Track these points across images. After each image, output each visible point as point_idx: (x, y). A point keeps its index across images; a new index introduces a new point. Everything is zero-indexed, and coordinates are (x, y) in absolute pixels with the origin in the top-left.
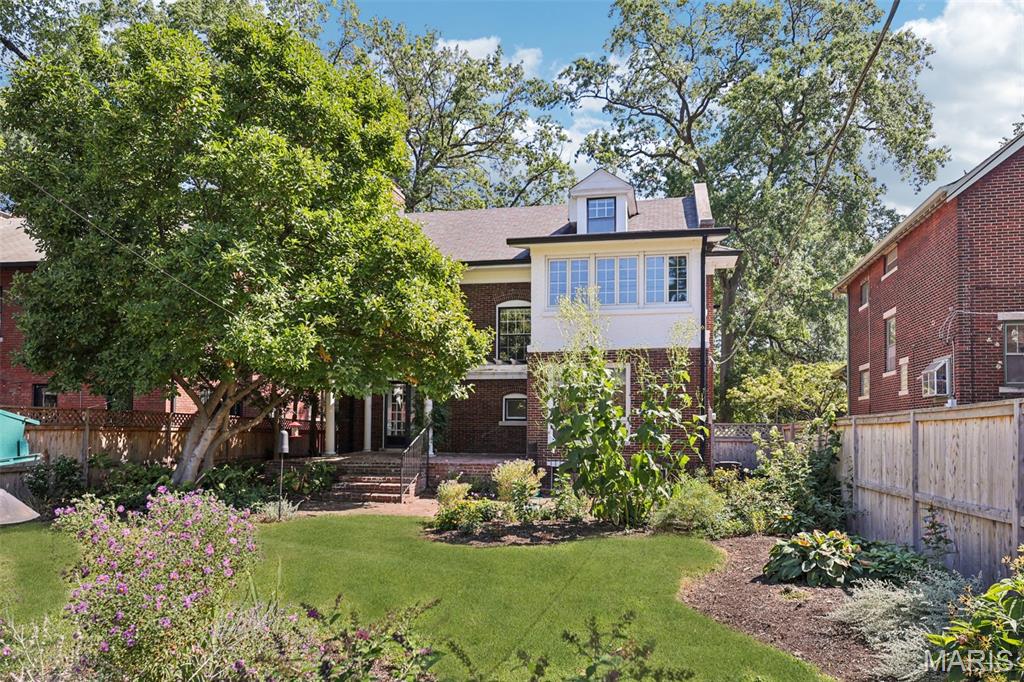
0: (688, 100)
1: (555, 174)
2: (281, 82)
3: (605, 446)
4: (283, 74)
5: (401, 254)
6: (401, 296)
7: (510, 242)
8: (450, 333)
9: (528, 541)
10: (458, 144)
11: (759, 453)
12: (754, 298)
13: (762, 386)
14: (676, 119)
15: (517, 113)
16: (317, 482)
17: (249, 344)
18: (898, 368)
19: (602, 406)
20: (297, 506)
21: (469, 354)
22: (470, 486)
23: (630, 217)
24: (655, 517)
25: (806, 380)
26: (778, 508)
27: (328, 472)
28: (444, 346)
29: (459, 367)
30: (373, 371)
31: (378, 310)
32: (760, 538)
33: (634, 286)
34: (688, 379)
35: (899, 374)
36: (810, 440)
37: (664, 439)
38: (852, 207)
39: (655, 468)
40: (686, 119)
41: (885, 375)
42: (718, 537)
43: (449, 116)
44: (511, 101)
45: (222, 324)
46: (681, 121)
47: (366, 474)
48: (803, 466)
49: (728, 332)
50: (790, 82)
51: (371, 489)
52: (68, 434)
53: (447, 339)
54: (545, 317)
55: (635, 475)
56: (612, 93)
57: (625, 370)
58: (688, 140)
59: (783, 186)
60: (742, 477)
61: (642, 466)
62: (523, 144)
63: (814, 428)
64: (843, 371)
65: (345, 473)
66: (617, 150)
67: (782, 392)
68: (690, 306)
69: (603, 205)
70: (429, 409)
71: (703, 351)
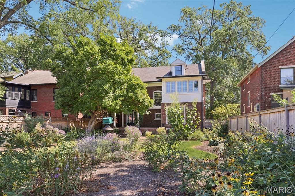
0: (201, 35)
1: (166, 54)
2: (112, 50)
3: (179, 124)
4: (112, 48)
5: (136, 84)
6: (136, 93)
7: (157, 78)
8: (145, 100)
10: (140, 47)
13: (220, 110)
15: (155, 39)
18: (250, 105)
19: (179, 116)
21: (150, 105)
22: (152, 132)
23: (185, 69)
24: (190, 138)
25: (230, 108)
26: (215, 135)
27: (117, 131)
29: (147, 107)
31: (132, 96)
33: (186, 88)
34: (197, 110)
35: (250, 107)
37: (192, 122)
38: (244, 62)
39: (190, 128)
40: (200, 39)
41: (248, 107)
42: (202, 141)
43: (138, 40)
44: (154, 36)
45: (102, 100)
46: (199, 40)
49: (212, 96)
50: (227, 32)
52: (65, 123)
53: (145, 102)
54: (165, 95)
55: (186, 129)
56: (181, 33)
57: (184, 107)
58: (201, 45)
59: (225, 59)
61: (187, 127)
62: (157, 47)
64: (239, 106)
65: (121, 131)
66: (182, 49)
67: (224, 111)
68: (199, 92)
69: (179, 67)
70: (138, 117)
71: (202, 102)
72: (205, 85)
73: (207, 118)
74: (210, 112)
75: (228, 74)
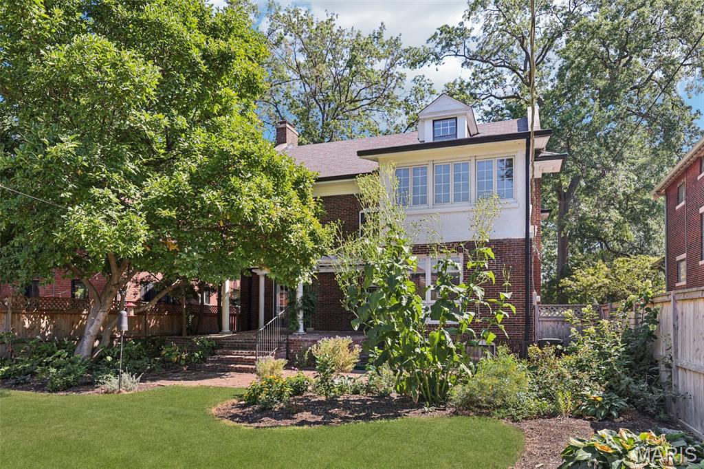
6: (235, 191)
7: (360, 154)
8: (293, 227)
9: (320, 419)
10: (353, 101)
11: (573, 330)
12: (585, 207)
13: (590, 277)
14: (520, 70)
15: (397, 75)
16: (197, 355)
17: (82, 232)
20: (139, 378)
21: (310, 245)
23: (472, 136)
25: (628, 271)
26: (587, 388)
27: (209, 346)
28: (287, 238)
30: (226, 260)
32: (565, 421)
33: (466, 186)
36: (624, 317)
40: (528, 68)
41: (701, 263)
42: (519, 418)
44: (392, 65)
46: (524, 71)
47: (238, 348)
48: (616, 344)
51: (236, 361)
53: (290, 232)
55: (433, 353)
56: (469, 51)
60: (558, 354)
61: (441, 343)
62: (402, 99)
63: (629, 306)
64: (661, 263)
66: (471, 94)
67: (607, 281)
68: (516, 201)
69: (446, 125)
70: (300, 295)
71: (527, 241)
72: (539, 182)
73: (547, 300)
74: (559, 282)
75: (618, 158)
